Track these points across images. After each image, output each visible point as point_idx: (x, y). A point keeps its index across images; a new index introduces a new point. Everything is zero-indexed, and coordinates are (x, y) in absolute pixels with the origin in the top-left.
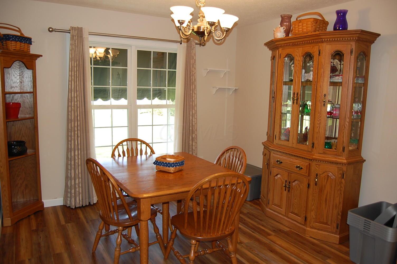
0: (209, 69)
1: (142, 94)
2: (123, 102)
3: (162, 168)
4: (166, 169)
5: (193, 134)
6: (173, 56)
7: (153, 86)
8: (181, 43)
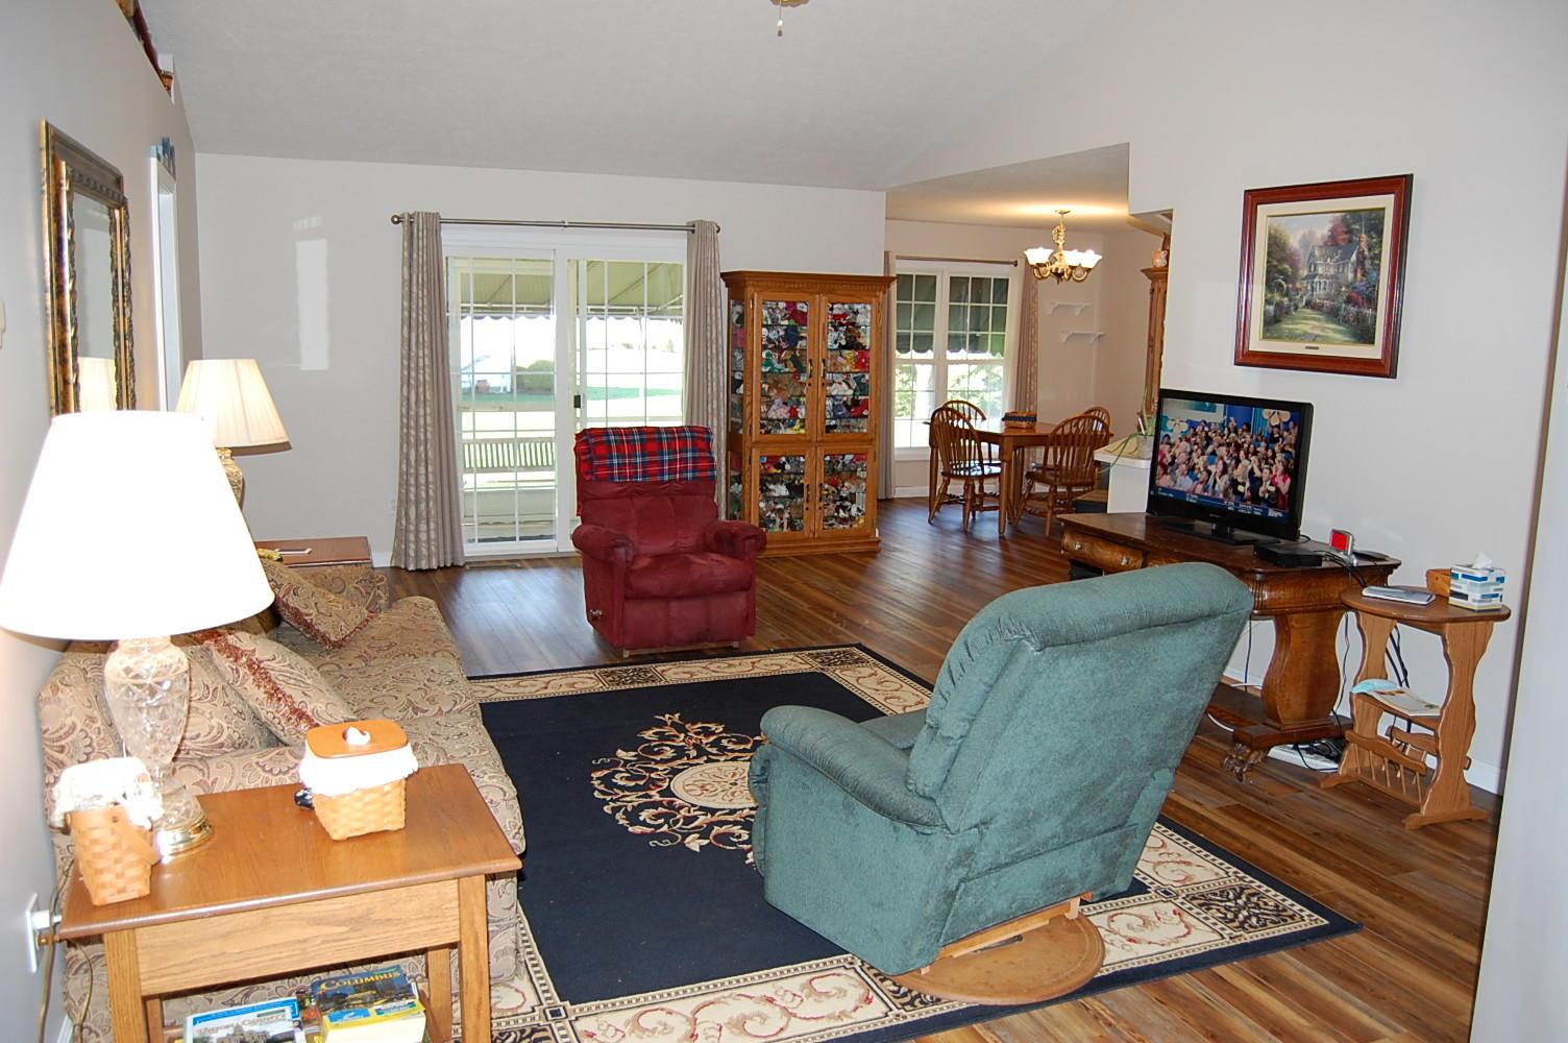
0: (1057, 303)
1: (955, 343)
2: (929, 355)
3: (1012, 423)
4: (1018, 423)
5: (1030, 404)
6: (1002, 285)
7: (971, 330)
8: (1016, 265)
